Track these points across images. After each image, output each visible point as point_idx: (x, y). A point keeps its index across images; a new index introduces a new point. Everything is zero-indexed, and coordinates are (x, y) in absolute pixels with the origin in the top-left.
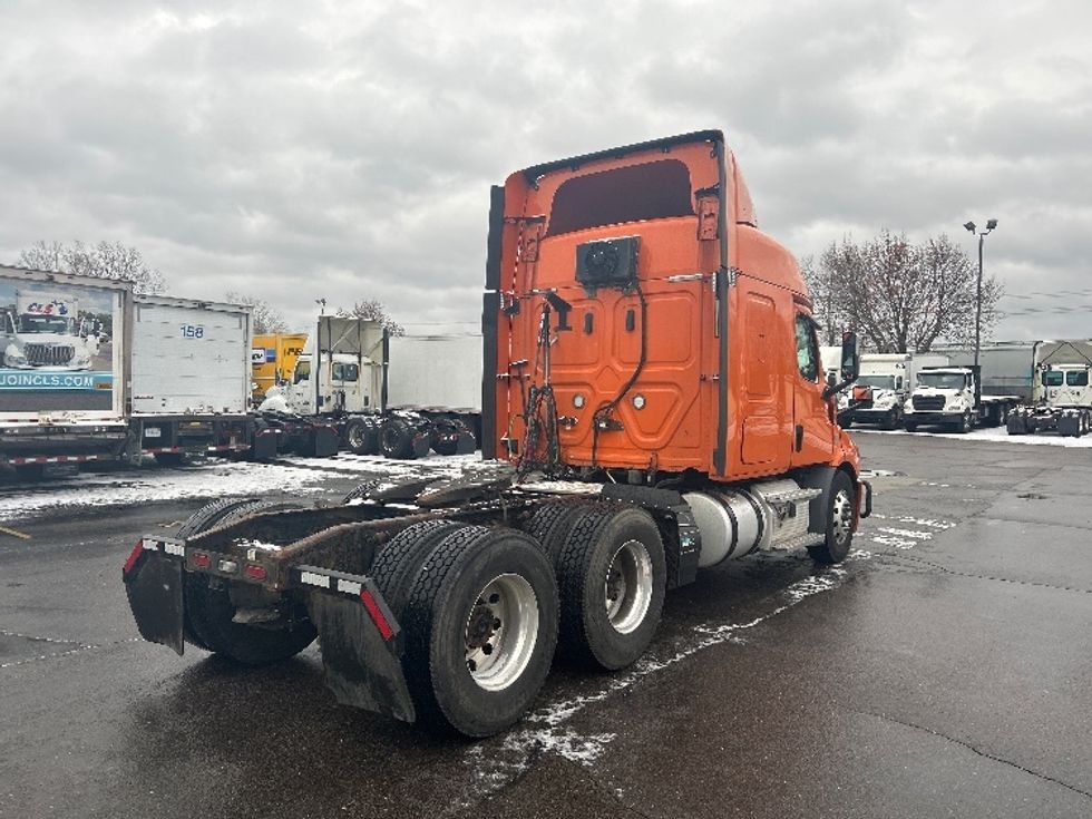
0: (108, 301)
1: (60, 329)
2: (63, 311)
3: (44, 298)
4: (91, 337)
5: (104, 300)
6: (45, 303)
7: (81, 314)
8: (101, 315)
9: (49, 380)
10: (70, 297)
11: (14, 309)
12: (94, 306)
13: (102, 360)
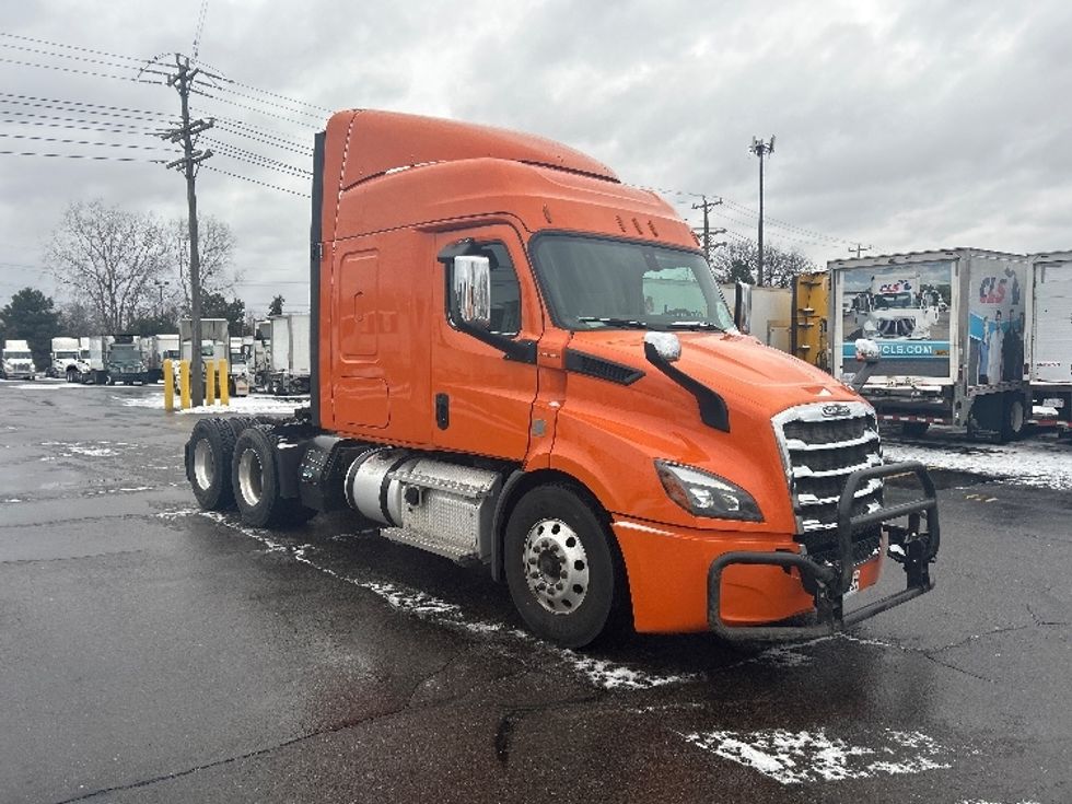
0: (946, 272)
1: (905, 304)
2: (907, 287)
3: (892, 279)
4: (931, 309)
5: (943, 272)
6: (894, 282)
7: (923, 288)
8: (941, 286)
9: (895, 349)
10: (913, 274)
11: (869, 292)
12: (933, 279)
13: (940, 328)
